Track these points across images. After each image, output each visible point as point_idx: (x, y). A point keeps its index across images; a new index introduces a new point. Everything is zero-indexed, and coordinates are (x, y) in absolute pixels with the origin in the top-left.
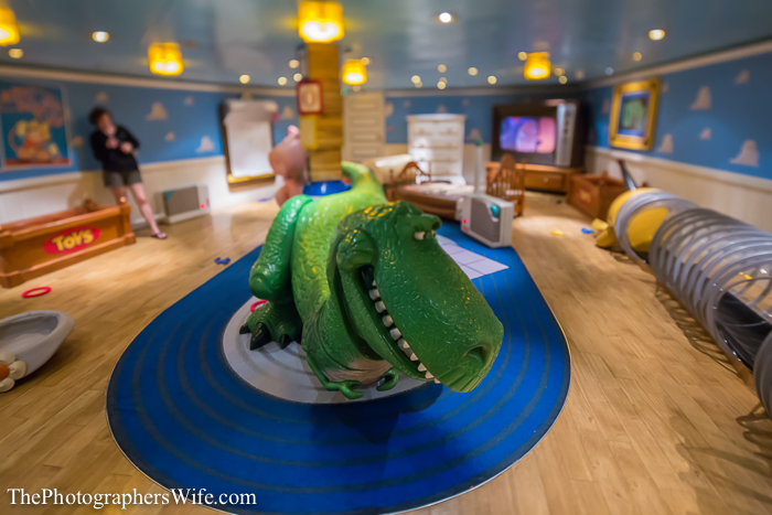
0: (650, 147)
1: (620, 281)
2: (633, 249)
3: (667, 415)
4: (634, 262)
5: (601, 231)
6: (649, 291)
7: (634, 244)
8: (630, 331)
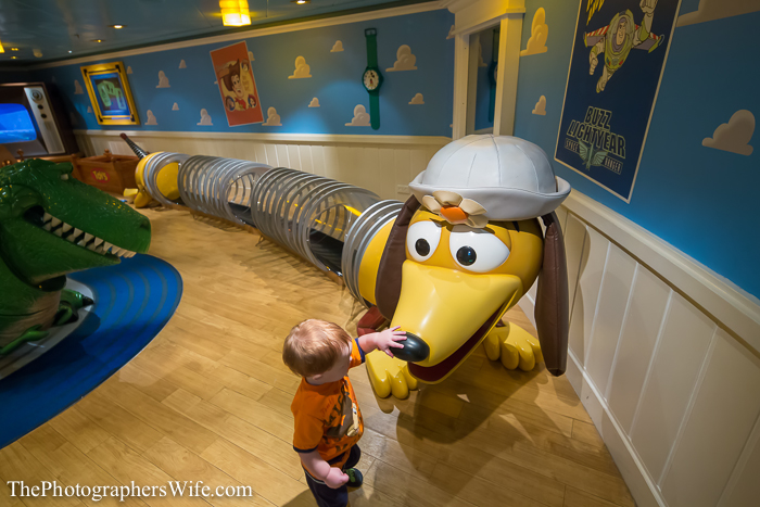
0: (139, 122)
1: (169, 221)
2: (167, 198)
3: (230, 258)
4: (171, 208)
5: (135, 196)
6: (190, 219)
7: (166, 195)
8: (194, 239)
